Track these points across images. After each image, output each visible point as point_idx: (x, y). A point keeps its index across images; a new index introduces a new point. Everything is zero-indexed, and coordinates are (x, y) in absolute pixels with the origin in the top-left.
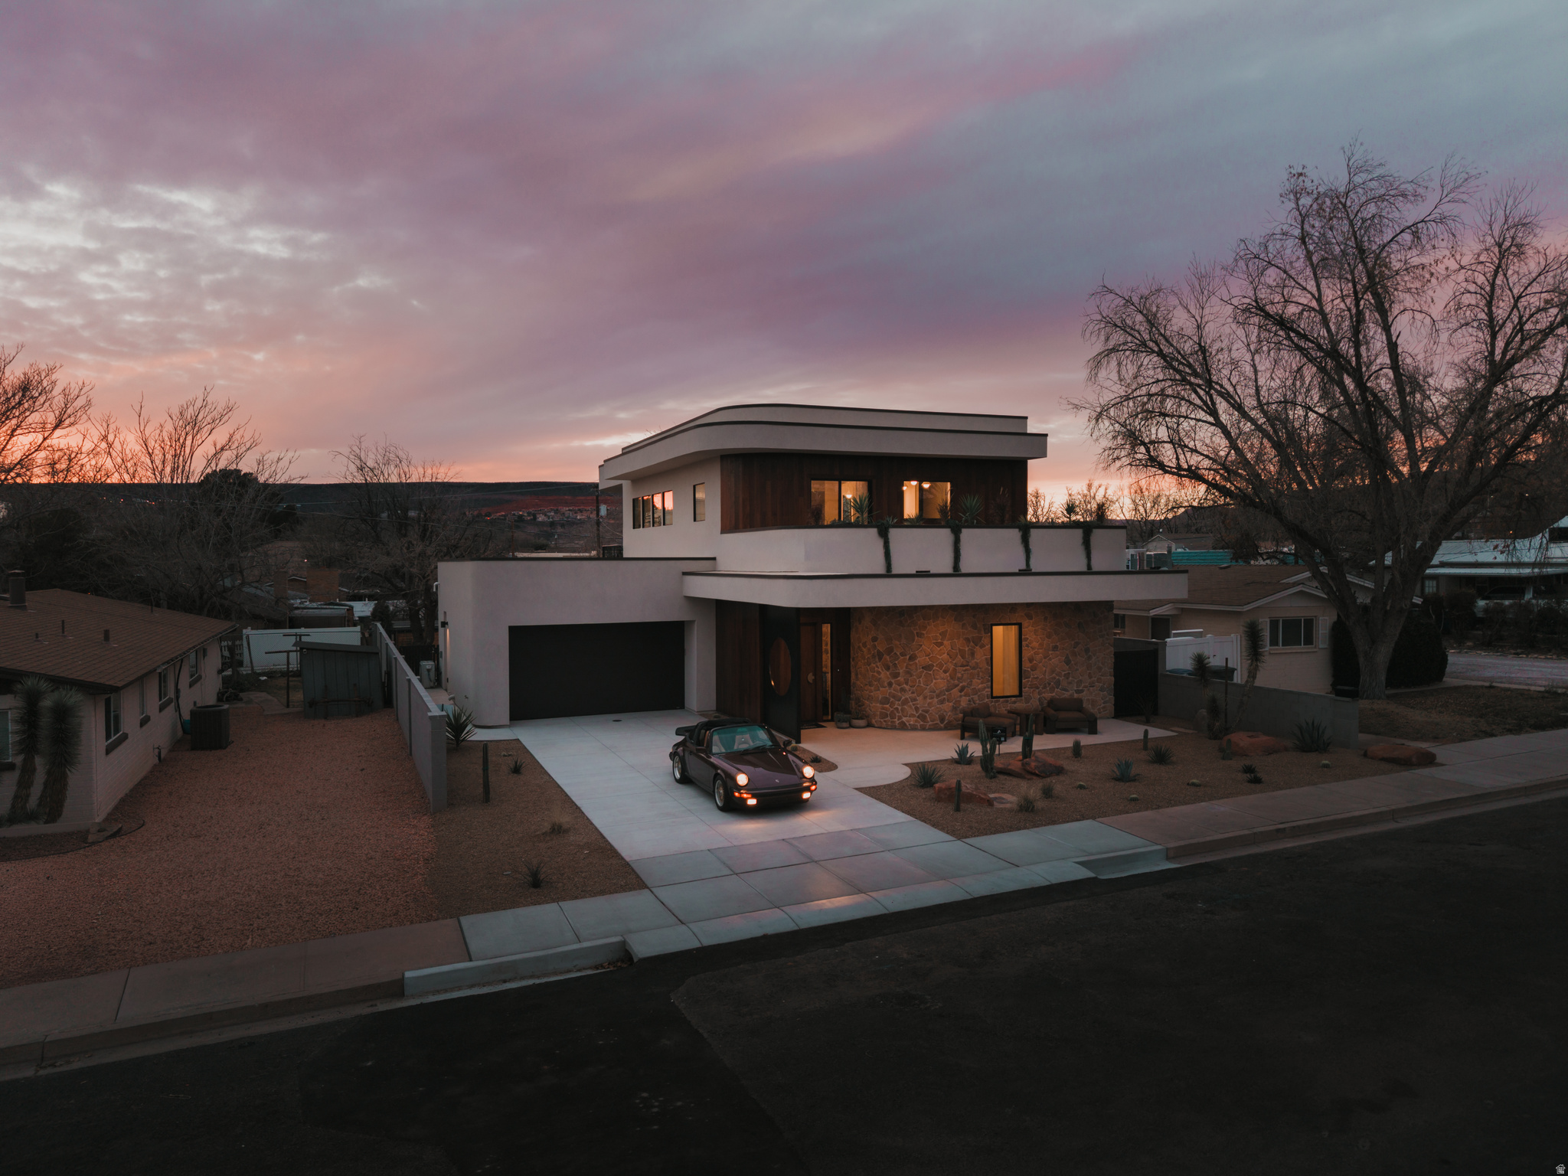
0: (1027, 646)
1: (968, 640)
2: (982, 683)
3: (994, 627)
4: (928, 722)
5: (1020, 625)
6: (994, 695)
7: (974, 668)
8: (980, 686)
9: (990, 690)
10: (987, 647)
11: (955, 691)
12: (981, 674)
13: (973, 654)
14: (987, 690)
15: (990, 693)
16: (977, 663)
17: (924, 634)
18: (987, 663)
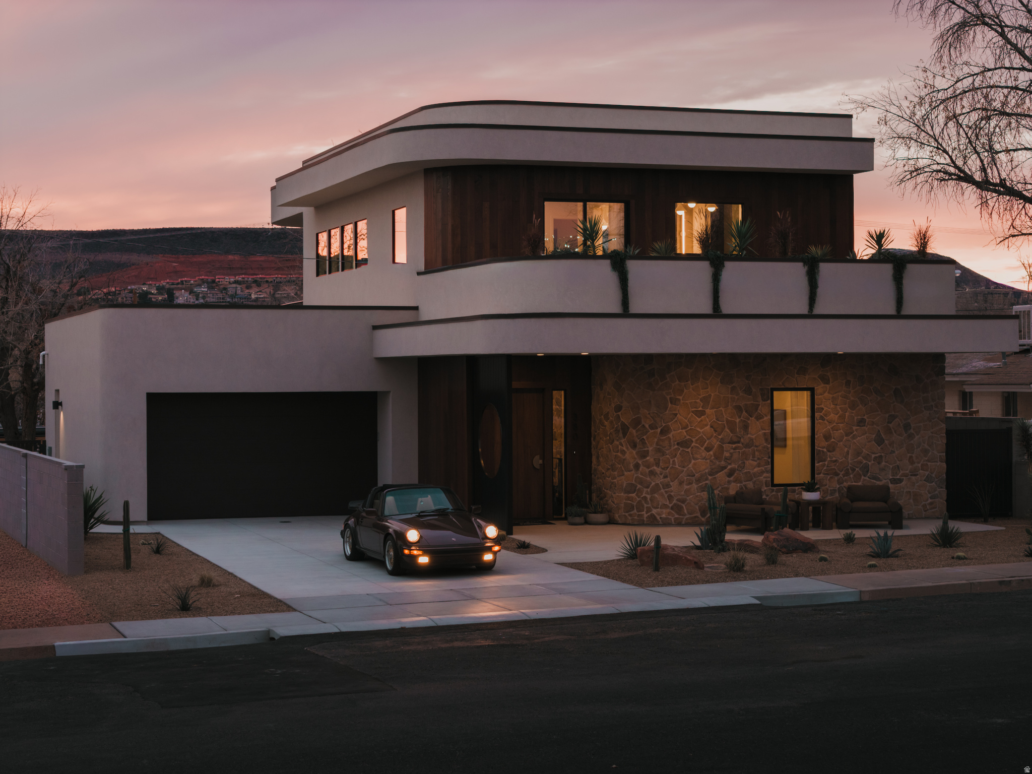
0: (822, 418)
1: (739, 409)
2: (759, 465)
3: (775, 393)
4: (685, 515)
5: (812, 390)
6: (776, 482)
7: (747, 446)
8: (756, 470)
9: (770, 475)
10: (765, 418)
11: (721, 476)
12: (757, 453)
13: (746, 427)
14: (765, 475)
15: (770, 479)
16: (751, 440)
17: (679, 400)
18: (766, 440)
